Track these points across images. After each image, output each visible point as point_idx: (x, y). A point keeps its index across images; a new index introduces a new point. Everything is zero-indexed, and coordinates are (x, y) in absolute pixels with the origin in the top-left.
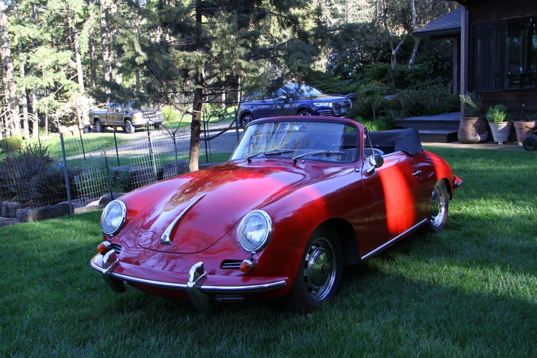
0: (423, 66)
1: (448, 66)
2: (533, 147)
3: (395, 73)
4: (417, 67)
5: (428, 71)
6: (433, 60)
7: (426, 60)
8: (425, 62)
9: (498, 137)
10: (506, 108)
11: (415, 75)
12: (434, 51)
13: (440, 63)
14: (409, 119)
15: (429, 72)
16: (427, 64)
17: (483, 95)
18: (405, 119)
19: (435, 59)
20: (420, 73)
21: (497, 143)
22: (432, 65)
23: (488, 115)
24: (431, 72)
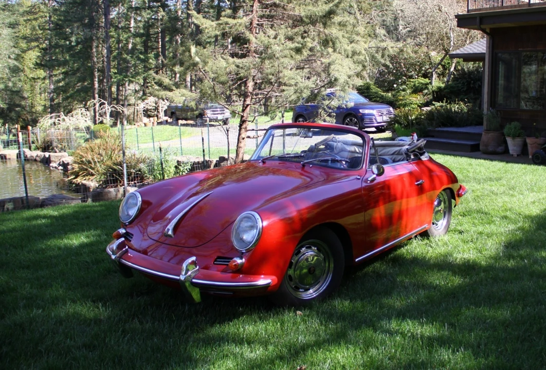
0: (458, 84)
1: (479, 85)
2: (540, 161)
3: (434, 88)
5: (462, 88)
6: (466, 79)
8: (460, 80)
9: (513, 150)
10: (521, 125)
11: (451, 90)
13: (472, 82)
14: (440, 129)
16: (461, 82)
17: (502, 112)
18: (437, 129)
19: (468, 78)
20: (455, 89)
21: (513, 155)
22: (466, 83)
23: (505, 131)
24: (465, 89)
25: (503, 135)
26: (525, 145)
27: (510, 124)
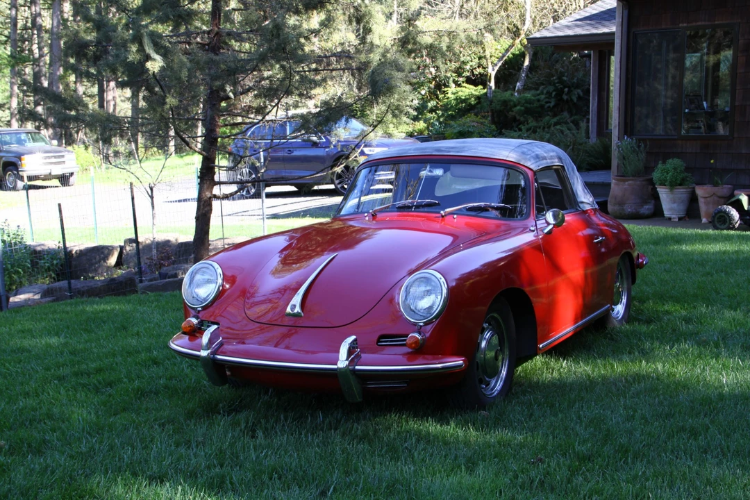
0: (539, 95)
3: (494, 104)
4: (528, 95)
5: (547, 103)
6: (554, 84)
7: (543, 84)
8: (541, 88)
9: (671, 209)
10: (685, 165)
11: (526, 108)
12: (556, 70)
13: (566, 90)
15: (548, 105)
16: (545, 92)
17: (648, 143)
19: (558, 83)
20: (535, 105)
21: (670, 219)
22: (554, 93)
23: (656, 175)
24: (552, 105)
25: (651, 183)
26: (693, 199)
27: (664, 162)
